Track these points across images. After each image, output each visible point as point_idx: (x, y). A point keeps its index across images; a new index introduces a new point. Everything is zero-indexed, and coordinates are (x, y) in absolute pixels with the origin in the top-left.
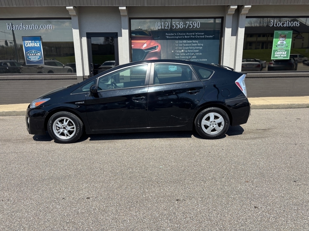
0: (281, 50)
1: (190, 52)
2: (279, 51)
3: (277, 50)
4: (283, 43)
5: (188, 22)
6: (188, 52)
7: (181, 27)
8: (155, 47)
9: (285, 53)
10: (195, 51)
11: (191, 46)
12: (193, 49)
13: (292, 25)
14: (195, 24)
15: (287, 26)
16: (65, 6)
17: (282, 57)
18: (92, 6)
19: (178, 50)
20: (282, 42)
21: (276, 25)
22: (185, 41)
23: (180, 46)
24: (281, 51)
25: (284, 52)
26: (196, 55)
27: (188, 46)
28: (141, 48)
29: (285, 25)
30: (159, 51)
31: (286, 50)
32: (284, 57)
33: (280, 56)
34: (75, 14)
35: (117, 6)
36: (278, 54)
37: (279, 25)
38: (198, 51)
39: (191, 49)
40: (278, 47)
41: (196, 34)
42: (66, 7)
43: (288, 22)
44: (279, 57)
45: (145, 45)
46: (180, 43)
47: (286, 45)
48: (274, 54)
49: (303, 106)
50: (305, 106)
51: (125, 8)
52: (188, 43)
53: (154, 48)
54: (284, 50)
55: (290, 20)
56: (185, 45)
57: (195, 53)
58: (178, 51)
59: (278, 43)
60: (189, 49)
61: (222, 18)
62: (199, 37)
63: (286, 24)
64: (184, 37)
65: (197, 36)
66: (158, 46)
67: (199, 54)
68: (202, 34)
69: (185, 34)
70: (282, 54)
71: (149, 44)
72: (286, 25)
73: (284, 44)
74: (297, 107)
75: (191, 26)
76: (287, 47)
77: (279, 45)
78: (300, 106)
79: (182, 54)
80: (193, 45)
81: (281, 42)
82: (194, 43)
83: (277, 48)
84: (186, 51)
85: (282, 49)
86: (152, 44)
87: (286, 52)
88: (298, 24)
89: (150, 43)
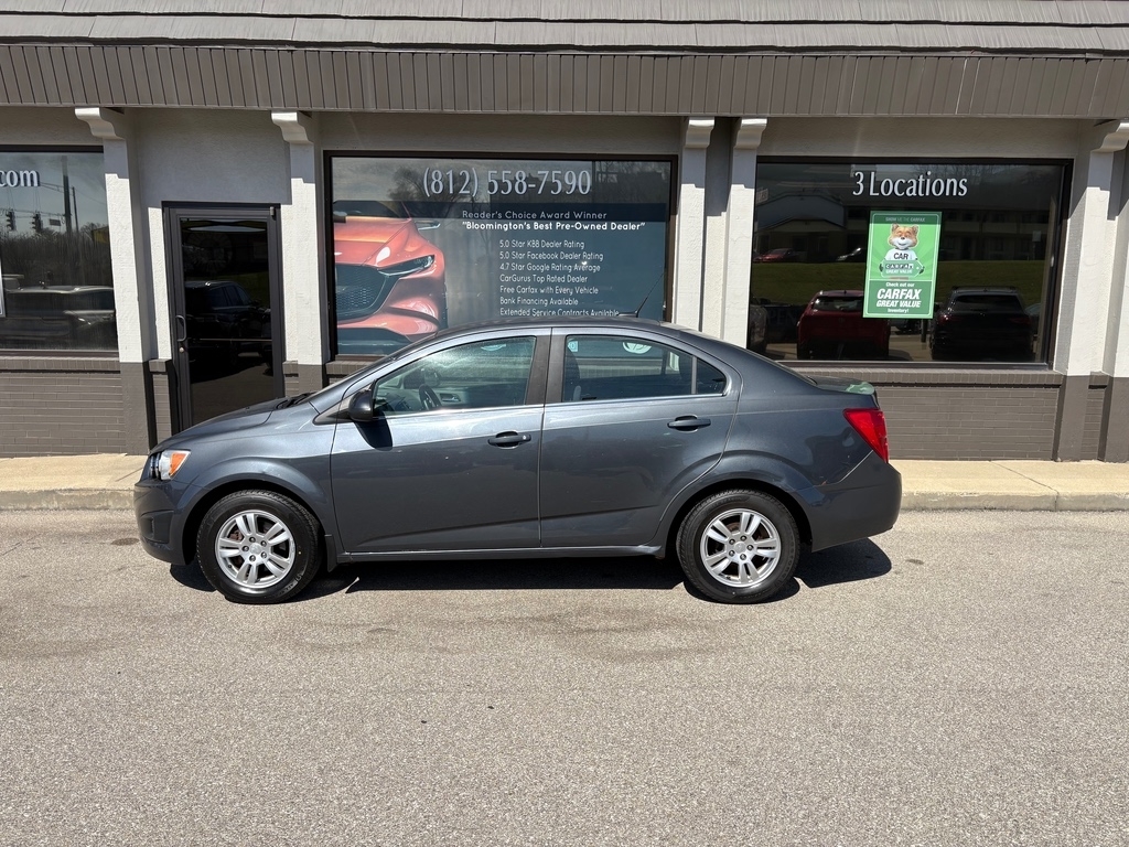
0: (899, 283)
1: (557, 283)
2: (893, 288)
3: (882, 284)
4: (906, 256)
5: (547, 173)
6: (546, 284)
7: (521, 189)
8: (424, 260)
9: (917, 296)
10: (573, 279)
11: (557, 262)
12: (566, 273)
13: (938, 192)
14: (570, 180)
15: (920, 194)
16: (70, 104)
17: (905, 308)
18: (169, 105)
19: (509, 273)
20: (903, 252)
21: (877, 189)
22: (535, 244)
23: (517, 261)
24: (901, 288)
25: (911, 291)
26: (575, 296)
27: (549, 262)
28: (369, 263)
29: (911, 191)
30: (438, 275)
31: (918, 285)
32: (912, 310)
33: (898, 307)
34: (113, 134)
35: (262, 108)
36: (887, 299)
37: (887, 190)
38: (583, 279)
39: (560, 274)
40: (888, 271)
41: (577, 216)
42: (73, 109)
43: (921, 180)
44: (891, 308)
45: (385, 253)
46: (517, 250)
47: (916, 266)
48: (874, 299)
49: (971, 504)
50: (977, 504)
51: (292, 117)
52: (547, 250)
53: (419, 265)
54: (912, 285)
55: (929, 173)
56: (534, 256)
57: (572, 285)
58: (508, 279)
59: (887, 258)
60: (552, 273)
61: (673, 161)
62: (586, 228)
63: (914, 187)
64: (532, 226)
65: (578, 226)
66: (433, 257)
67: (589, 291)
68: (600, 216)
69: (534, 216)
70: (903, 299)
71: (401, 249)
72: (917, 192)
73: (912, 262)
74: (948, 506)
75: (555, 187)
76: (922, 271)
77: (890, 266)
78: (959, 505)
79: (525, 290)
80: (567, 256)
81: (899, 252)
82: (568, 251)
83: (882, 277)
84: (541, 280)
85: (905, 279)
86: (410, 249)
87: (917, 292)
88: (961, 186)
89: (405, 245)
